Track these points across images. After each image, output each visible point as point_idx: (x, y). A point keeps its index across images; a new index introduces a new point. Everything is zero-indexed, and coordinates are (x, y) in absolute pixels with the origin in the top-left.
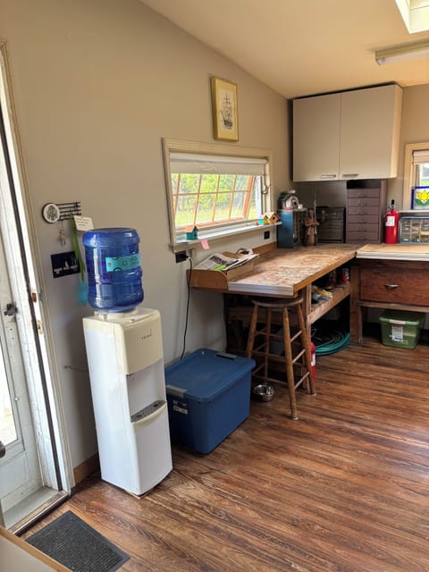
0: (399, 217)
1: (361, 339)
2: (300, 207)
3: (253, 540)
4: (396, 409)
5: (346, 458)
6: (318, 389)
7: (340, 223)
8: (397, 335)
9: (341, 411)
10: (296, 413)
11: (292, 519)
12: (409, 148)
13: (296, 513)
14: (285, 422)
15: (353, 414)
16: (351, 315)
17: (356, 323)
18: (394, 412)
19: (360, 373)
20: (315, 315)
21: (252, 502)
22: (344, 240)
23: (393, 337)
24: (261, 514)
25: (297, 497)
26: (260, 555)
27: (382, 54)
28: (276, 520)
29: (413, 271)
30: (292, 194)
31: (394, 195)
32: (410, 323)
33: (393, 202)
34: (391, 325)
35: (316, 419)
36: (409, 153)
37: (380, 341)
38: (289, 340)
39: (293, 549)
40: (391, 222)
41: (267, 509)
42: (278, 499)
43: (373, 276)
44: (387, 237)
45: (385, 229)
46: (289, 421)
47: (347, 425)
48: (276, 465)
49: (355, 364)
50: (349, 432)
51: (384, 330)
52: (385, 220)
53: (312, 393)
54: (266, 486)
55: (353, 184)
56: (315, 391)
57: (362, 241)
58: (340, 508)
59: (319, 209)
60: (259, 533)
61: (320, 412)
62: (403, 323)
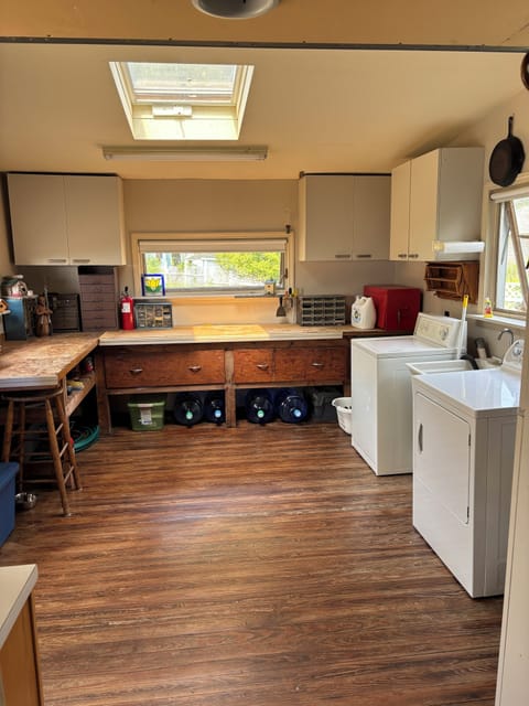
0: (134, 303)
1: (110, 429)
2: (30, 293)
3: (65, 623)
4: (161, 481)
5: (130, 532)
6: (83, 483)
7: (74, 311)
8: (146, 419)
9: (112, 496)
10: (68, 510)
11: (97, 593)
12: (135, 237)
13: (98, 587)
14: (60, 521)
15: (124, 495)
16: (99, 407)
17: (104, 413)
18: (159, 484)
19: (120, 460)
20: (71, 406)
21: (51, 596)
22: (80, 328)
23: (143, 421)
24: (64, 601)
25: (96, 575)
26: (77, 630)
27: (110, 151)
28: (81, 599)
29: (155, 354)
30: (19, 280)
31: (126, 282)
32: (157, 404)
33: (126, 289)
34: (139, 409)
35: (92, 509)
36: (134, 242)
37: (130, 428)
38: (54, 433)
39: (105, 613)
40: (127, 308)
41: (69, 595)
42: (77, 584)
43: (118, 362)
44: (123, 323)
45: (121, 316)
46: (62, 519)
47: (122, 506)
48: (64, 559)
49: (111, 454)
50: (126, 510)
51: (133, 416)
52: (121, 307)
53: (77, 489)
54: (61, 578)
55: (84, 270)
56: (80, 485)
57: (101, 329)
58: (136, 569)
59: (51, 295)
60: (70, 615)
61: (92, 502)
62: (151, 405)
